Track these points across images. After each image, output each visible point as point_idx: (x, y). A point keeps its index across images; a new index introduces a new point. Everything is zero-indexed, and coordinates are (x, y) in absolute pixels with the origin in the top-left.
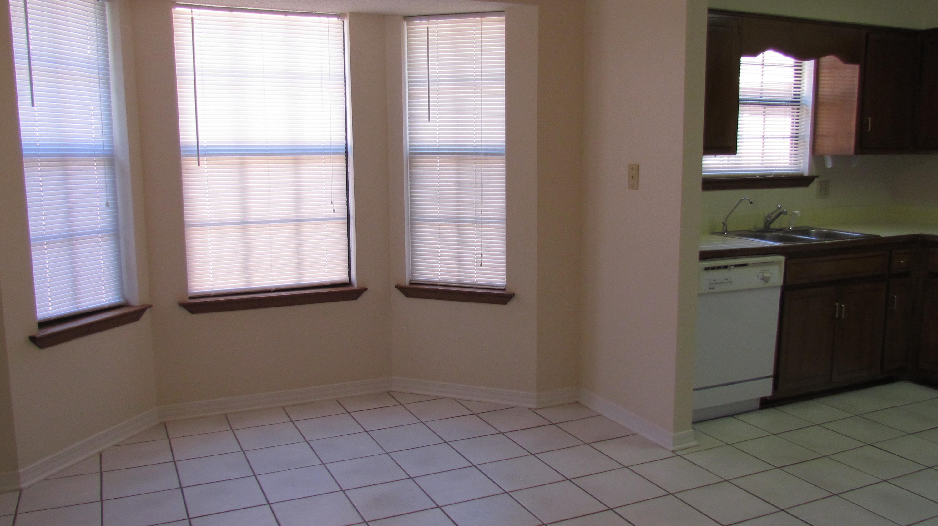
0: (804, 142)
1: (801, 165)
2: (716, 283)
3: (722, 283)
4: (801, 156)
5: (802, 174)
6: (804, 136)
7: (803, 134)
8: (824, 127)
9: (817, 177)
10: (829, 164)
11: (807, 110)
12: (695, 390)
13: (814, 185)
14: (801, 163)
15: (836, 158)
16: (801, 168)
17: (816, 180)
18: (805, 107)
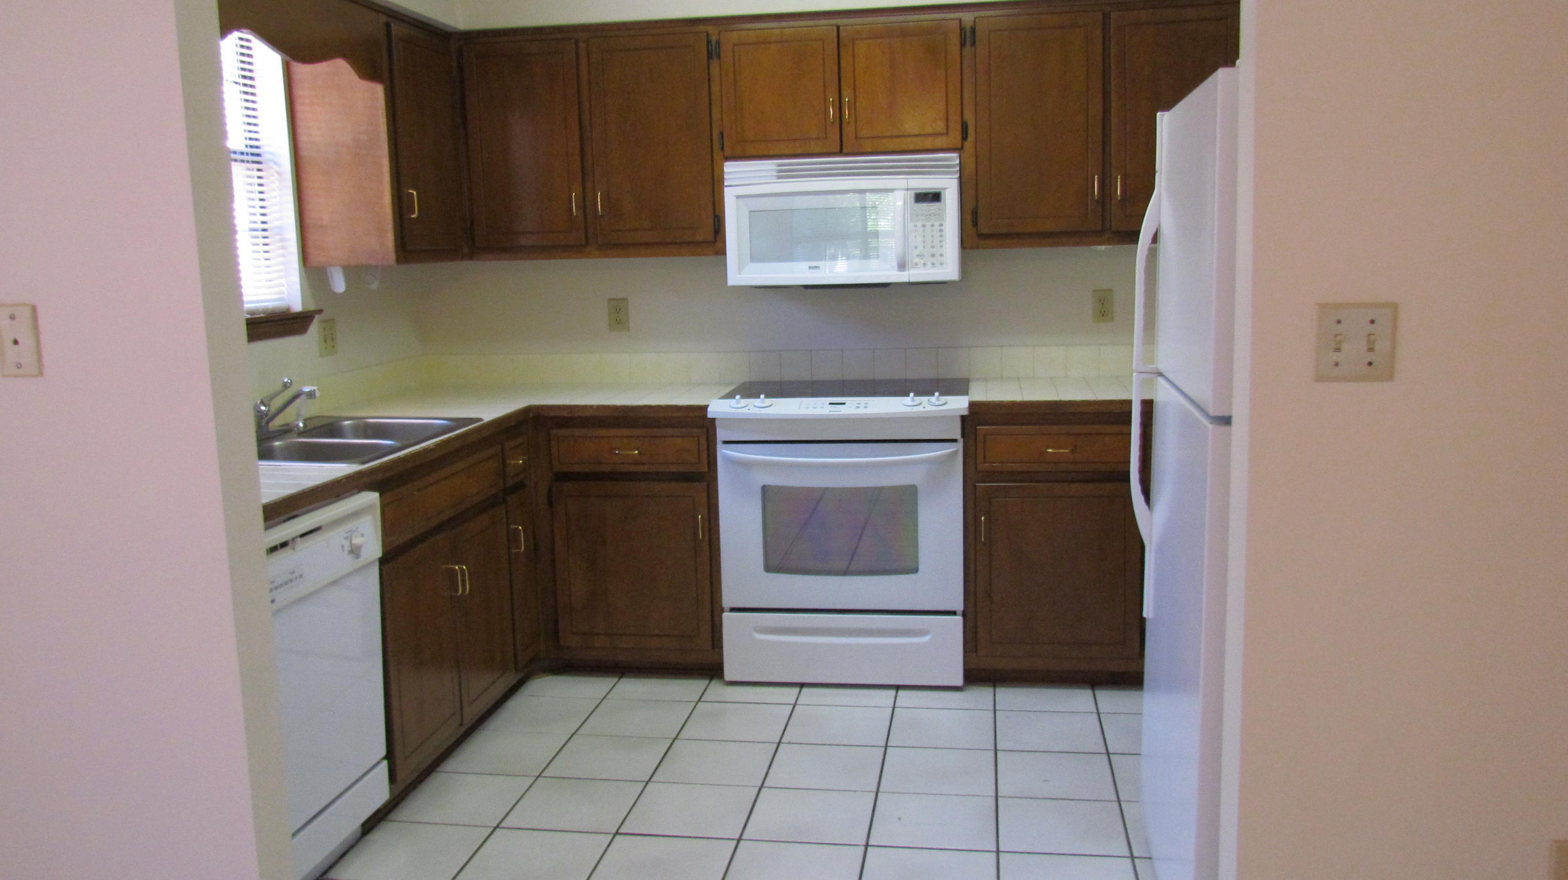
0: (282, 240)
1: (283, 289)
2: (276, 588)
3: (286, 583)
4: (281, 271)
5: (288, 309)
6: (280, 228)
7: (276, 223)
8: (320, 208)
9: (320, 312)
10: (339, 284)
11: (279, 173)
12: (294, 835)
13: (314, 328)
14: (282, 285)
15: (353, 272)
16: (284, 296)
17: (317, 318)
18: (276, 167)
